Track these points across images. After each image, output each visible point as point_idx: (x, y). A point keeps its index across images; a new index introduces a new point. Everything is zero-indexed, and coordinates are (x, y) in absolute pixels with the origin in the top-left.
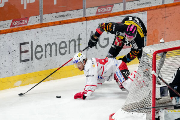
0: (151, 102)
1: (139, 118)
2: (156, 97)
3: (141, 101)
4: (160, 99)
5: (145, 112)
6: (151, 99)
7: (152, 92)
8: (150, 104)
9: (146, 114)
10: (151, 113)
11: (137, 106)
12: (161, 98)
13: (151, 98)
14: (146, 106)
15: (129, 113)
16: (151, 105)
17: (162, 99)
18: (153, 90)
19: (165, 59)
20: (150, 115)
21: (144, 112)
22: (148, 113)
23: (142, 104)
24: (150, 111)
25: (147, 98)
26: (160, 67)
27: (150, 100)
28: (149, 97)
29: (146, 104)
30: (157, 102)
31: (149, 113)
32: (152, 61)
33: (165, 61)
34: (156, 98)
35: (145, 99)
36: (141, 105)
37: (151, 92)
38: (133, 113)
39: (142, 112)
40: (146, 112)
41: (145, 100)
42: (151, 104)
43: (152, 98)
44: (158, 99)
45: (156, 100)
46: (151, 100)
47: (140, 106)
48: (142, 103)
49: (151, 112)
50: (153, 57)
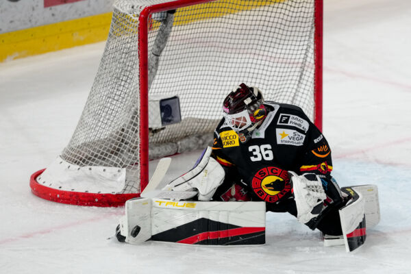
0: (138, 139)
1: (109, 180)
2: (150, 126)
3: (111, 135)
4: (162, 132)
5: (121, 164)
6: (136, 131)
7: (139, 112)
8: (134, 145)
9: (125, 169)
10: (139, 167)
11: (101, 150)
12: (163, 129)
13: (136, 128)
14: (125, 148)
15: (83, 168)
16: (138, 146)
17: (165, 130)
18: (141, 107)
19: (171, 28)
20: (135, 171)
21: (118, 164)
22: (129, 167)
23: (114, 145)
24: (136, 162)
25: (126, 129)
26: (158, 47)
27: (134, 132)
28: (132, 126)
29: (124, 144)
30: (152, 138)
31: (133, 166)
32: (137, 34)
33: (172, 34)
34: (151, 129)
35: (123, 130)
36: (111, 146)
37: (136, 113)
38: (92, 167)
39: (116, 165)
40: (124, 164)
41: (121, 135)
42: (137, 143)
43: (139, 130)
44: (156, 131)
45: (150, 134)
46: (138, 135)
47: (108, 151)
48: (113, 142)
49: (136, 164)
50: (139, 23)
